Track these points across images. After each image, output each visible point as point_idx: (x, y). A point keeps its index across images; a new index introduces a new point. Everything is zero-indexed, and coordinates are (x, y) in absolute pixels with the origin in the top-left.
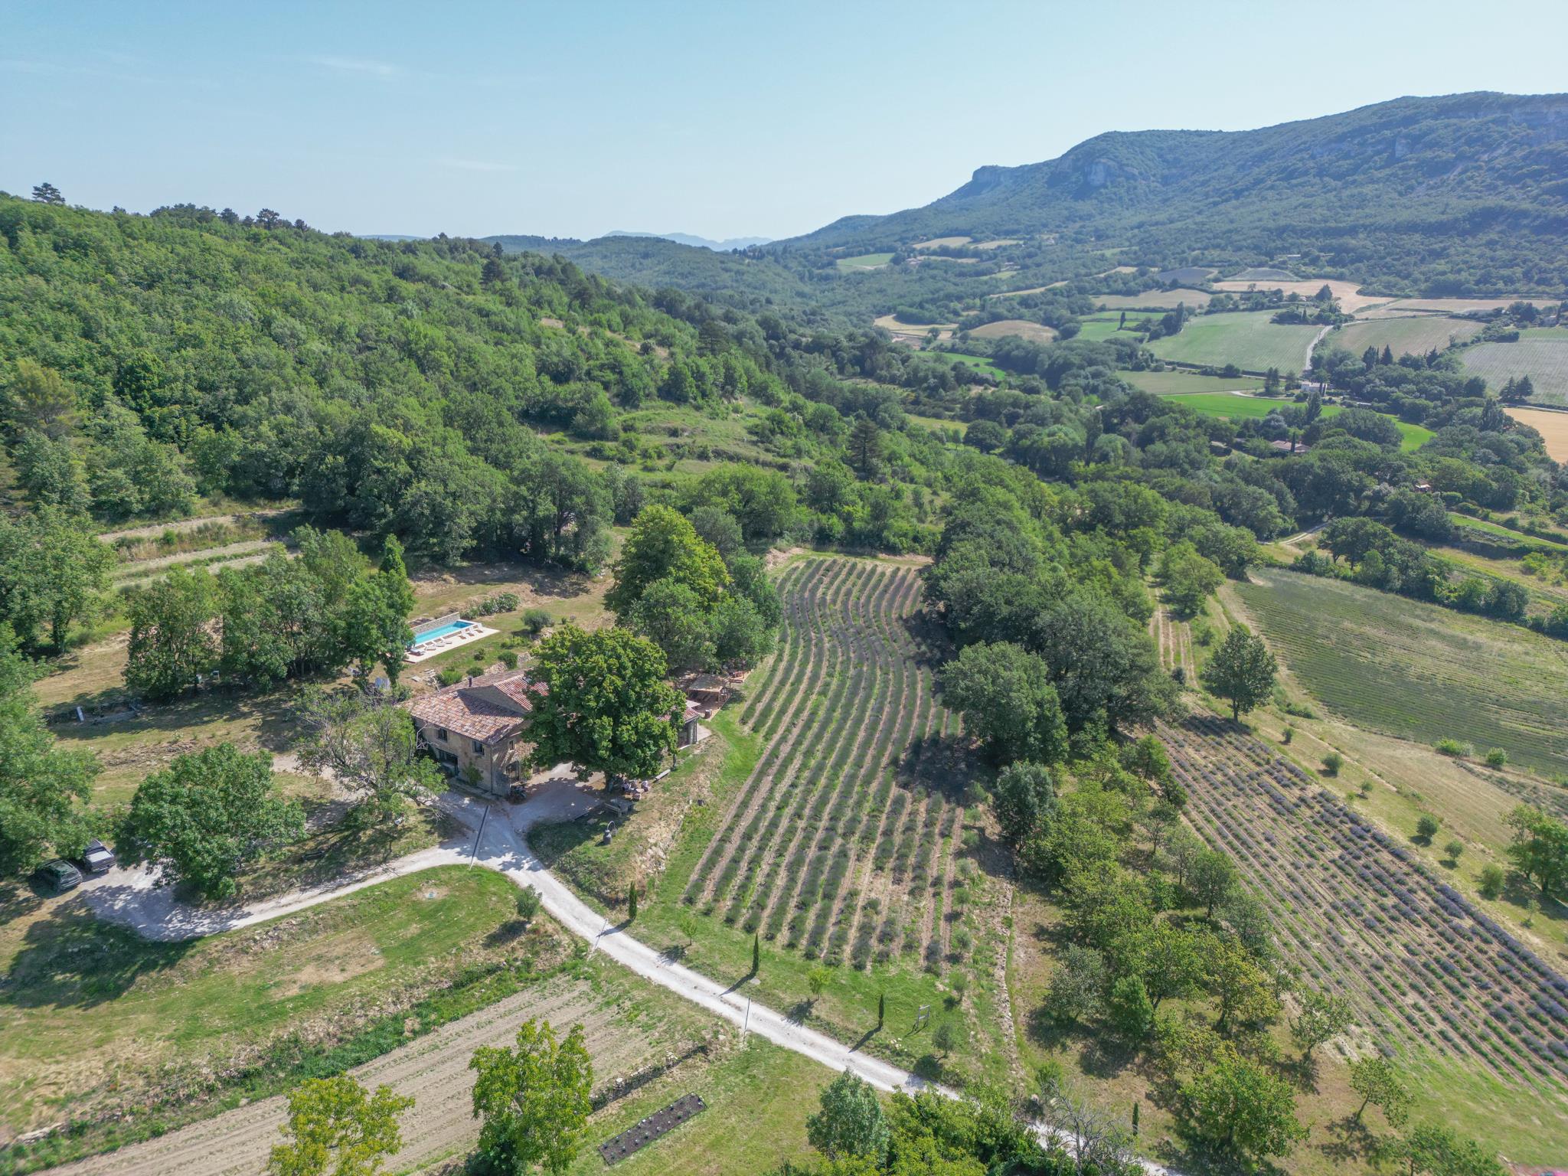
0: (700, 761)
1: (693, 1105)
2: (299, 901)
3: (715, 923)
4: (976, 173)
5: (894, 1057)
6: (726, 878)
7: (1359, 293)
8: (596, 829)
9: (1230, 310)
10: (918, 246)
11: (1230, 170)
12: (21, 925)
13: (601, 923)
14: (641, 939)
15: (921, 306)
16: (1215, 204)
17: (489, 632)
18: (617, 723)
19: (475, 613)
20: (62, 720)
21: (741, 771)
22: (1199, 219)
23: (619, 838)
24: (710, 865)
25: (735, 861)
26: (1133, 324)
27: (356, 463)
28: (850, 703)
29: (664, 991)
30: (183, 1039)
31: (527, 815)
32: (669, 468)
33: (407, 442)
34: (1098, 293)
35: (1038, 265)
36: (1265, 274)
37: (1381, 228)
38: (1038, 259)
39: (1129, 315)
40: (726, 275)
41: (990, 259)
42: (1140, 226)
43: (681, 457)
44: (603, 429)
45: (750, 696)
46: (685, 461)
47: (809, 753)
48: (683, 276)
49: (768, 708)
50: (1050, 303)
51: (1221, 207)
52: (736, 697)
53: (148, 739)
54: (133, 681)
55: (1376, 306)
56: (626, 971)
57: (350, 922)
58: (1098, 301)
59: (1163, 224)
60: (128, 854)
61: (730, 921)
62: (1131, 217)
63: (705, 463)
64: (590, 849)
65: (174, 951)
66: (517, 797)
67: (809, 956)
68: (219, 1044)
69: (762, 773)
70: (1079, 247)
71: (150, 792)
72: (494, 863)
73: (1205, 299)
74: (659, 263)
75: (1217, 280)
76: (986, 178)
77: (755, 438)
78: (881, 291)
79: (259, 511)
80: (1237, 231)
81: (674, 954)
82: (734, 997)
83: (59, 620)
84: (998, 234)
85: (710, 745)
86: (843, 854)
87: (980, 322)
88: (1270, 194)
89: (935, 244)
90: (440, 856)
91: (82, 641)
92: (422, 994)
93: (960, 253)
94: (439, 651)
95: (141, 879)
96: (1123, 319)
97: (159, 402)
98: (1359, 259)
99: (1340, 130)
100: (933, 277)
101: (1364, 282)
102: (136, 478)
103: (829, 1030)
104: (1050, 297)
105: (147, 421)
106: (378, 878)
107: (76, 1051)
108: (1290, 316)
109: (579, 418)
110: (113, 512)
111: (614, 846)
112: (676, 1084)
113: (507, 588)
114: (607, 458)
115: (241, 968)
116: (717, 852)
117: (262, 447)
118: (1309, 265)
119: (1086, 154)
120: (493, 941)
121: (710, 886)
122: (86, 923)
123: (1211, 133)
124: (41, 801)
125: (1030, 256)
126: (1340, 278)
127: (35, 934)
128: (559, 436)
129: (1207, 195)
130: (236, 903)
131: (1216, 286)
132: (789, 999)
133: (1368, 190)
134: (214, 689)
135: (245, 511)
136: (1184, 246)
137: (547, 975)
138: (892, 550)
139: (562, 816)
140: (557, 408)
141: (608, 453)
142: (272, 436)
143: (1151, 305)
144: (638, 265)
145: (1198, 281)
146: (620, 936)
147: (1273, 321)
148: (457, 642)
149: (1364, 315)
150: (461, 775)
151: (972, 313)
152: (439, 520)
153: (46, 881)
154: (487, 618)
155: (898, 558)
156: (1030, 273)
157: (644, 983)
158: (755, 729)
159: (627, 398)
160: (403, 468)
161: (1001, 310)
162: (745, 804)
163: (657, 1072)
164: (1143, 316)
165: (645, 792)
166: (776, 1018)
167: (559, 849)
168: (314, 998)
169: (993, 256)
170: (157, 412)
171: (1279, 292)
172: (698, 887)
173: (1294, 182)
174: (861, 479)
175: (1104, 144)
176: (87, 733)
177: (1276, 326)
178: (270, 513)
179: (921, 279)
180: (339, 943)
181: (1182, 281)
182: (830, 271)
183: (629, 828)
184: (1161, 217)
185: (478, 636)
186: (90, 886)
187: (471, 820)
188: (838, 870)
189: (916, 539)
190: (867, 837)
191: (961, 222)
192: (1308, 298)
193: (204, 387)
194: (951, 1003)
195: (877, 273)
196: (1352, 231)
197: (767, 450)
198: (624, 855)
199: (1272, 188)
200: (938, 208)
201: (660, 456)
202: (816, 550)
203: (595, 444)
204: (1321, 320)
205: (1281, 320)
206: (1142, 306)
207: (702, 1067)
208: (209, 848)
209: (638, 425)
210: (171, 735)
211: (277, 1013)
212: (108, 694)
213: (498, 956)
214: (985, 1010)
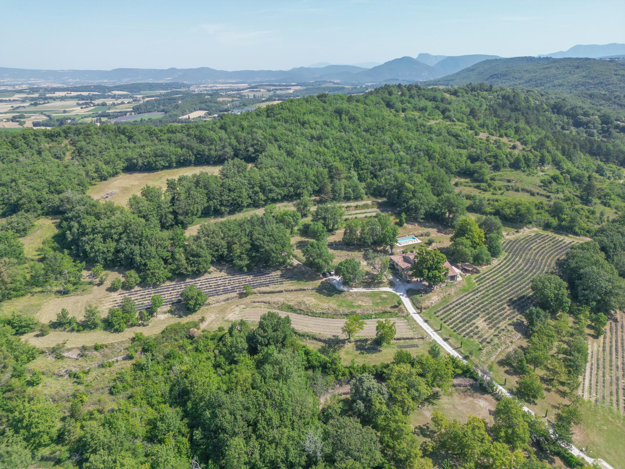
0: (455, 285)
1: (417, 346)
2: (361, 290)
3: (438, 319)
5: (461, 353)
6: (446, 312)
8: (421, 293)
12: (320, 281)
13: (415, 311)
14: (421, 317)
17: (419, 241)
18: (429, 271)
19: (418, 235)
20: (331, 245)
21: (465, 290)
23: (425, 296)
24: (444, 308)
25: (450, 309)
27: (400, 192)
28: (511, 282)
29: (421, 327)
30: (339, 306)
31: (409, 286)
32: (502, 194)
33: (413, 188)
40: (615, 78)
43: (508, 190)
44: (483, 179)
45: (482, 272)
46: (510, 192)
47: (488, 291)
48: (592, 78)
49: (485, 277)
52: (478, 272)
53: (344, 252)
54: (343, 240)
56: (415, 321)
57: (369, 296)
60: (337, 274)
61: (441, 319)
63: (517, 193)
64: (418, 297)
65: (340, 292)
66: (408, 282)
67: (455, 331)
68: (344, 308)
69: (471, 292)
71: (341, 264)
72: (398, 294)
74: (583, 71)
77: (542, 184)
79: (377, 200)
81: (426, 321)
82: (434, 333)
83: (334, 225)
85: (460, 282)
86: (478, 315)
90: (388, 289)
91: (337, 229)
92: (377, 312)
94: (406, 244)
95: (338, 278)
97: (362, 169)
102: (353, 191)
103: (450, 345)
105: (359, 174)
106: (376, 290)
107: (324, 303)
109: (476, 175)
110: (347, 199)
111: (423, 297)
112: (415, 342)
113: (430, 230)
114: (481, 189)
115: (350, 298)
116: (447, 306)
117: (381, 184)
120: (392, 307)
121: (441, 312)
122: (329, 283)
124: (326, 261)
127: (322, 283)
128: (468, 180)
130: (351, 287)
132: (445, 336)
134: (358, 244)
135: (374, 199)
137: (400, 317)
138: (576, 234)
139: (416, 288)
140: (470, 171)
141: (482, 187)
142: (384, 182)
144: (572, 73)
146: (417, 315)
148: (411, 243)
150: (398, 274)
152: (417, 209)
153: (324, 275)
154: (420, 237)
155: (578, 237)
157: (418, 324)
158: (477, 282)
159: (496, 168)
160: (411, 195)
162: (461, 298)
163: (412, 339)
165: (436, 288)
166: (441, 339)
167: (412, 295)
168: (359, 306)
170: (361, 172)
172: (438, 311)
174: (583, 204)
176: (335, 249)
178: (380, 201)
180: (366, 299)
183: (428, 295)
185: (416, 242)
186: (330, 277)
187: (397, 284)
188: (474, 318)
189: (588, 232)
190: (488, 314)
193: (373, 165)
194: (480, 349)
197: (544, 190)
198: (424, 300)
201: (500, 189)
202: (543, 230)
203: (478, 184)
207: (421, 341)
208: (348, 276)
209: (497, 178)
210: (348, 253)
211: (353, 307)
212: (339, 242)
213: (392, 310)
214: (489, 354)
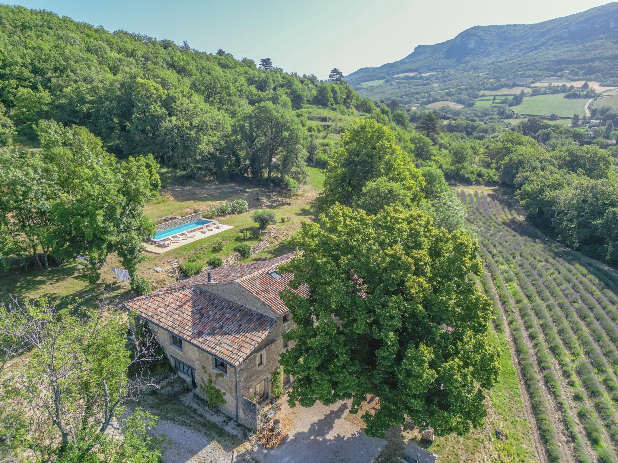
4: (416, 49)
7: (600, 85)
9: (543, 94)
10: (395, 76)
11: (531, 39)
15: (401, 97)
16: (526, 53)
17: (225, 228)
19: (213, 214)
22: (519, 59)
26: (499, 101)
32: (324, 138)
34: (480, 90)
35: (450, 80)
36: (553, 79)
37: (606, 58)
38: (449, 78)
39: (497, 98)
41: (427, 79)
42: (493, 63)
43: (330, 132)
46: (332, 134)
50: (460, 94)
51: (529, 54)
55: (610, 90)
58: (481, 93)
59: (503, 62)
62: (487, 60)
70: (466, 73)
73: (530, 91)
75: (533, 83)
76: (420, 50)
78: (383, 92)
80: (538, 63)
84: (429, 70)
87: (428, 103)
88: (551, 48)
89: (402, 75)
93: (413, 78)
94: (183, 243)
96: (494, 99)
98: (598, 71)
99: (582, 18)
100: (404, 87)
101: (601, 81)
104: (459, 91)
108: (572, 95)
118: (574, 76)
119: (466, 35)
123: (520, 25)
125: (446, 77)
126: (591, 80)
129: (521, 50)
131: (533, 85)
133: (598, 42)
136: (514, 70)
143: (506, 93)
145: (525, 83)
147: (565, 97)
149: (607, 94)
150: (198, 391)
151: (424, 100)
154: (222, 218)
156: (447, 83)
161: (438, 97)
164: (503, 98)
169: (429, 78)
171: (564, 85)
173: (562, 42)
175: (474, 31)
177: (566, 99)
179: (399, 87)
181: (517, 83)
182: (359, 86)
184: (502, 59)
185: (216, 231)
191: (412, 66)
192: (578, 88)
195: (379, 86)
196: (593, 60)
199: (552, 45)
200: (402, 62)
204: (587, 96)
205: (568, 97)
206: (501, 94)
209: (304, 115)
